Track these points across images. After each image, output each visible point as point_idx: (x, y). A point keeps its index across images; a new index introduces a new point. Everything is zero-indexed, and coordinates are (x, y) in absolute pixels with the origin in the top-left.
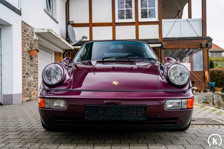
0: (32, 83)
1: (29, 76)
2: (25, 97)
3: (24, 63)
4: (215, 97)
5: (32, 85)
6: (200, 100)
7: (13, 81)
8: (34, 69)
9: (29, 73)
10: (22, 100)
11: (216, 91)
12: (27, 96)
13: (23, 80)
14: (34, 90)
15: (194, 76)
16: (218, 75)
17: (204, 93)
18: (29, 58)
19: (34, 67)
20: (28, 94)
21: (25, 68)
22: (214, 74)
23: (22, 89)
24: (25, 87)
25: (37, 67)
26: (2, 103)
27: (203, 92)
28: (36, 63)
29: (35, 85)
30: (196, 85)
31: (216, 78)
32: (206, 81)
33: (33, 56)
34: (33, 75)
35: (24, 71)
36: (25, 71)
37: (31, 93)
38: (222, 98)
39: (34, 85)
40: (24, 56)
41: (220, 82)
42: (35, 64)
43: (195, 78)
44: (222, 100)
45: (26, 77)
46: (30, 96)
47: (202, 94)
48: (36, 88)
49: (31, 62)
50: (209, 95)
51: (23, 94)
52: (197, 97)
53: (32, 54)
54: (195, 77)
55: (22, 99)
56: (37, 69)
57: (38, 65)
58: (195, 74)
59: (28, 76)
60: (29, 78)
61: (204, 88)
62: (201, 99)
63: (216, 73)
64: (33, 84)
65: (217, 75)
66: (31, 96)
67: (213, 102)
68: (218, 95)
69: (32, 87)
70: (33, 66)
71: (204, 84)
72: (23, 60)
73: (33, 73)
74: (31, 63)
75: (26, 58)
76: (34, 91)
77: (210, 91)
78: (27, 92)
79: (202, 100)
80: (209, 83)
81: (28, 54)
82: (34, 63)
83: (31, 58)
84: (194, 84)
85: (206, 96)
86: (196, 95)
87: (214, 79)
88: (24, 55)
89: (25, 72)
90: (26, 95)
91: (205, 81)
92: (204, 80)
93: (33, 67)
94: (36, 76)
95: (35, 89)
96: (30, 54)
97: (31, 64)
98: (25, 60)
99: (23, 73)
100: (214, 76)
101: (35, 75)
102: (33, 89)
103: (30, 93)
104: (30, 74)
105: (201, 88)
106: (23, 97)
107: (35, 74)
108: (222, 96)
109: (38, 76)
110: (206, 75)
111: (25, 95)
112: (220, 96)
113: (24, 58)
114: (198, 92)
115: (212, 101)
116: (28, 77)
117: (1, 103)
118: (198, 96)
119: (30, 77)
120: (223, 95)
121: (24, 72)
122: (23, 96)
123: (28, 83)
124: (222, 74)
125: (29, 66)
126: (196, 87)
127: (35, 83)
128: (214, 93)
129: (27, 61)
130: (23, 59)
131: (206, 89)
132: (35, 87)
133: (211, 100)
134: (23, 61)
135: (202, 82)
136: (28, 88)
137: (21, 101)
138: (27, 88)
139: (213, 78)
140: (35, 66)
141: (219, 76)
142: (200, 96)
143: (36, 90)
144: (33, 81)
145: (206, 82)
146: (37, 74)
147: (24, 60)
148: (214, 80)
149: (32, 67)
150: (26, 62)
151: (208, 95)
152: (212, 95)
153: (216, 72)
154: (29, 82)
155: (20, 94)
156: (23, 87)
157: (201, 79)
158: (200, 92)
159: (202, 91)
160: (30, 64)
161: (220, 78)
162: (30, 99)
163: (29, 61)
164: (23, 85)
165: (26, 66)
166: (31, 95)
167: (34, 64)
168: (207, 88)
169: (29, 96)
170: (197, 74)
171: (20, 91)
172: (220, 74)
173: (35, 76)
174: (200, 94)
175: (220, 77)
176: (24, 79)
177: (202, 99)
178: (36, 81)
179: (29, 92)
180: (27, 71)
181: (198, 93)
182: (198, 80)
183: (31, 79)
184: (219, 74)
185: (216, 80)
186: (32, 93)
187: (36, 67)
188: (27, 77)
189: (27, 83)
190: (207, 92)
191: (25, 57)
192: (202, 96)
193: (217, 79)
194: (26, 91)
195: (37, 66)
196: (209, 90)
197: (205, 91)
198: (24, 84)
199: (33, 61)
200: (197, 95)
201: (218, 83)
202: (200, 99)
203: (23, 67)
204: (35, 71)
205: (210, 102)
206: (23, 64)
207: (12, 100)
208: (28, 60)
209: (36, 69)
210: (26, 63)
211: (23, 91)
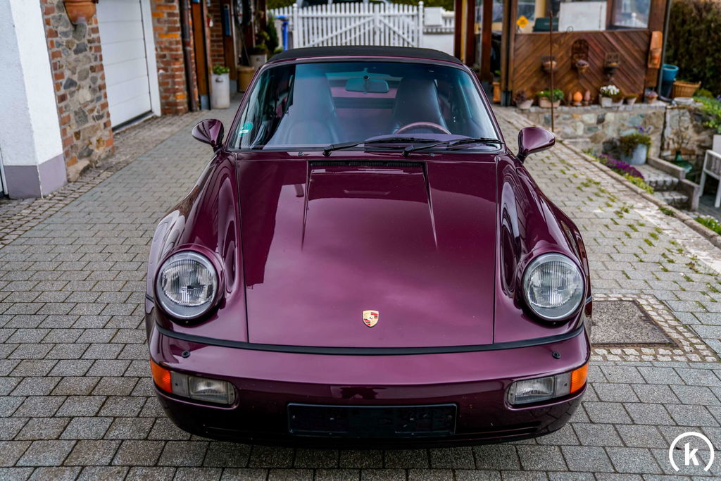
0: (89, 107)
1: (78, 90)
2: (74, 162)
3: (55, 49)
4: (672, 117)
5: (90, 117)
6: (622, 128)
7: (31, 125)
8: (89, 58)
9: (75, 78)
10: (68, 175)
11: (679, 96)
12: (81, 157)
13: (60, 111)
14: (97, 129)
15: (613, 49)
16: (698, 18)
17: (638, 105)
18: (68, 29)
19: (88, 53)
20: (80, 148)
21: (61, 67)
22: (683, 14)
23: (61, 140)
24: (68, 128)
25: (99, 49)
26: (6, 193)
27: (636, 102)
28: (94, 36)
29: (98, 112)
30: (617, 78)
31: (686, 27)
32: (650, 66)
33: (82, 20)
34: (87, 83)
35: (57, 77)
36: (61, 76)
37: (91, 143)
38: (692, 122)
39: (95, 113)
40: (51, 27)
41: (698, 42)
42: (90, 42)
43: (617, 57)
44: (691, 126)
45: (68, 96)
46: (90, 153)
47: (633, 108)
48: (102, 122)
49: (78, 40)
50: (654, 113)
51: (67, 154)
52: (615, 117)
53: (75, 12)
54: (618, 50)
55: (67, 170)
56: (98, 54)
57: (99, 42)
58: (617, 40)
59: (73, 89)
60: (76, 95)
61: (642, 87)
62: (627, 124)
63: (692, 12)
64: (92, 110)
65: (694, 19)
66: (92, 150)
67: (663, 135)
68: (682, 111)
69: (91, 123)
70: (86, 50)
71: (644, 77)
72: (52, 42)
73: (88, 74)
74: (77, 42)
75: (61, 29)
76: (98, 131)
77: (659, 99)
78: (79, 143)
79: (629, 128)
80: (659, 70)
81: (64, 14)
82: (87, 37)
83: (75, 26)
84: (611, 74)
85: (642, 116)
86: (613, 112)
87: (680, 32)
88: (52, 21)
89: (64, 81)
90: (76, 152)
91: (646, 66)
92: (643, 62)
93: (84, 53)
94: (99, 82)
95: (99, 124)
96: (71, 12)
97: (78, 45)
98: (58, 39)
99: (57, 87)
100: (684, 22)
101: (94, 80)
102: (94, 126)
103: (86, 142)
104: (78, 83)
105: (632, 88)
106: (68, 165)
107: (94, 74)
108: (695, 114)
109: (103, 78)
110: (653, 46)
111: (74, 155)
112: (688, 114)
113: (51, 34)
114: (622, 101)
115: (661, 132)
116: (74, 92)
117: (3, 192)
118: (618, 115)
119: (81, 91)
120: (696, 109)
121: (60, 81)
122: (67, 160)
123: (76, 113)
124: (709, 17)
125: (73, 56)
126: (617, 87)
127: (98, 105)
128: (670, 103)
129: (64, 39)
130: (50, 39)
131: (648, 93)
132: (100, 117)
133: (656, 128)
134: (51, 45)
135: (636, 67)
136: (80, 128)
137: (65, 179)
138: (77, 130)
139: (678, 28)
140: (91, 48)
141: (698, 24)
142: (625, 114)
143: (102, 126)
144: (92, 101)
145: (651, 69)
146: (99, 75)
147: (55, 39)
148: (681, 34)
149: (81, 56)
150: (59, 45)
151: (650, 112)
152: (663, 111)
153: (692, 6)
154: (81, 109)
155: (57, 157)
156: (63, 132)
157: (636, 59)
158: (626, 102)
159: (634, 100)
160: (75, 47)
161: (701, 30)
162: (90, 161)
163: (70, 38)
164: (63, 127)
165: (62, 60)
166: (91, 147)
167: (86, 42)
168: (651, 89)
169: (85, 154)
170: (626, 43)
171: (58, 149)
172: (704, 14)
173: (94, 83)
174: (625, 109)
175: (703, 26)
176: (63, 104)
177: (631, 125)
178: (99, 99)
179: (84, 140)
180: (67, 74)
181: (618, 107)
182: (624, 61)
183: (85, 95)
184: (701, 16)
185: (687, 35)
186: (94, 140)
187: (93, 51)
188: (72, 94)
189: (72, 116)
190: (648, 103)
191: (55, 29)
192: (630, 115)
193: (689, 31)
194: (75, 141)
195: (96, 44)
196: (656, 95)
197: (642, 99)
198: (64, 122)
199: (82, 34)
200: (617, 111)
201: (691, 46)
202: (623, 125)
203: (54, 67)
204: (94, 64)
205: (653, 133)
206: (53, 56)
207: (38, 183)
208: (65, 34)
209: (96, 59)
210: (60, 49)
211: (64, 146)
